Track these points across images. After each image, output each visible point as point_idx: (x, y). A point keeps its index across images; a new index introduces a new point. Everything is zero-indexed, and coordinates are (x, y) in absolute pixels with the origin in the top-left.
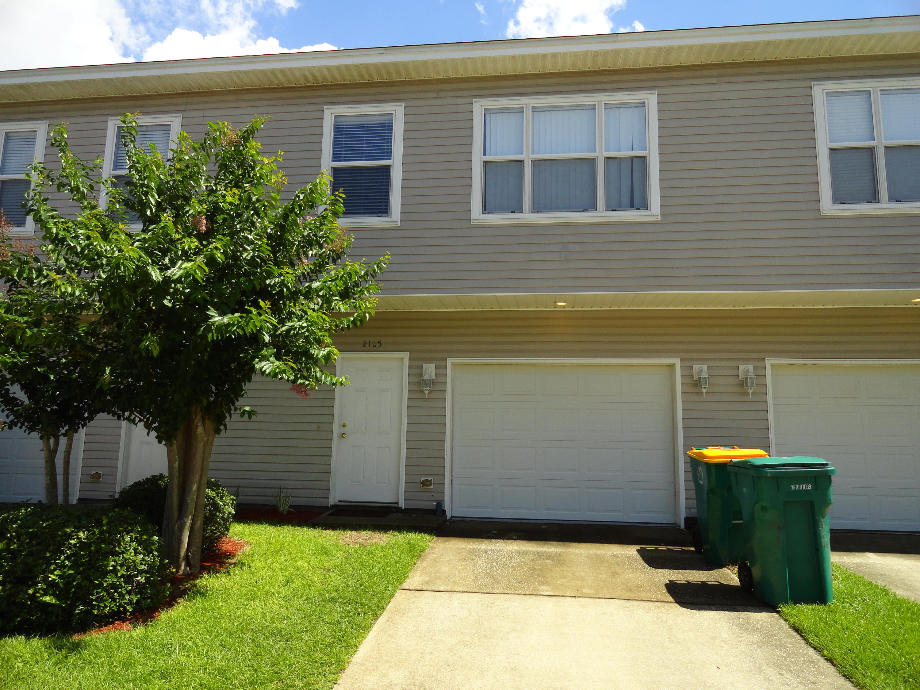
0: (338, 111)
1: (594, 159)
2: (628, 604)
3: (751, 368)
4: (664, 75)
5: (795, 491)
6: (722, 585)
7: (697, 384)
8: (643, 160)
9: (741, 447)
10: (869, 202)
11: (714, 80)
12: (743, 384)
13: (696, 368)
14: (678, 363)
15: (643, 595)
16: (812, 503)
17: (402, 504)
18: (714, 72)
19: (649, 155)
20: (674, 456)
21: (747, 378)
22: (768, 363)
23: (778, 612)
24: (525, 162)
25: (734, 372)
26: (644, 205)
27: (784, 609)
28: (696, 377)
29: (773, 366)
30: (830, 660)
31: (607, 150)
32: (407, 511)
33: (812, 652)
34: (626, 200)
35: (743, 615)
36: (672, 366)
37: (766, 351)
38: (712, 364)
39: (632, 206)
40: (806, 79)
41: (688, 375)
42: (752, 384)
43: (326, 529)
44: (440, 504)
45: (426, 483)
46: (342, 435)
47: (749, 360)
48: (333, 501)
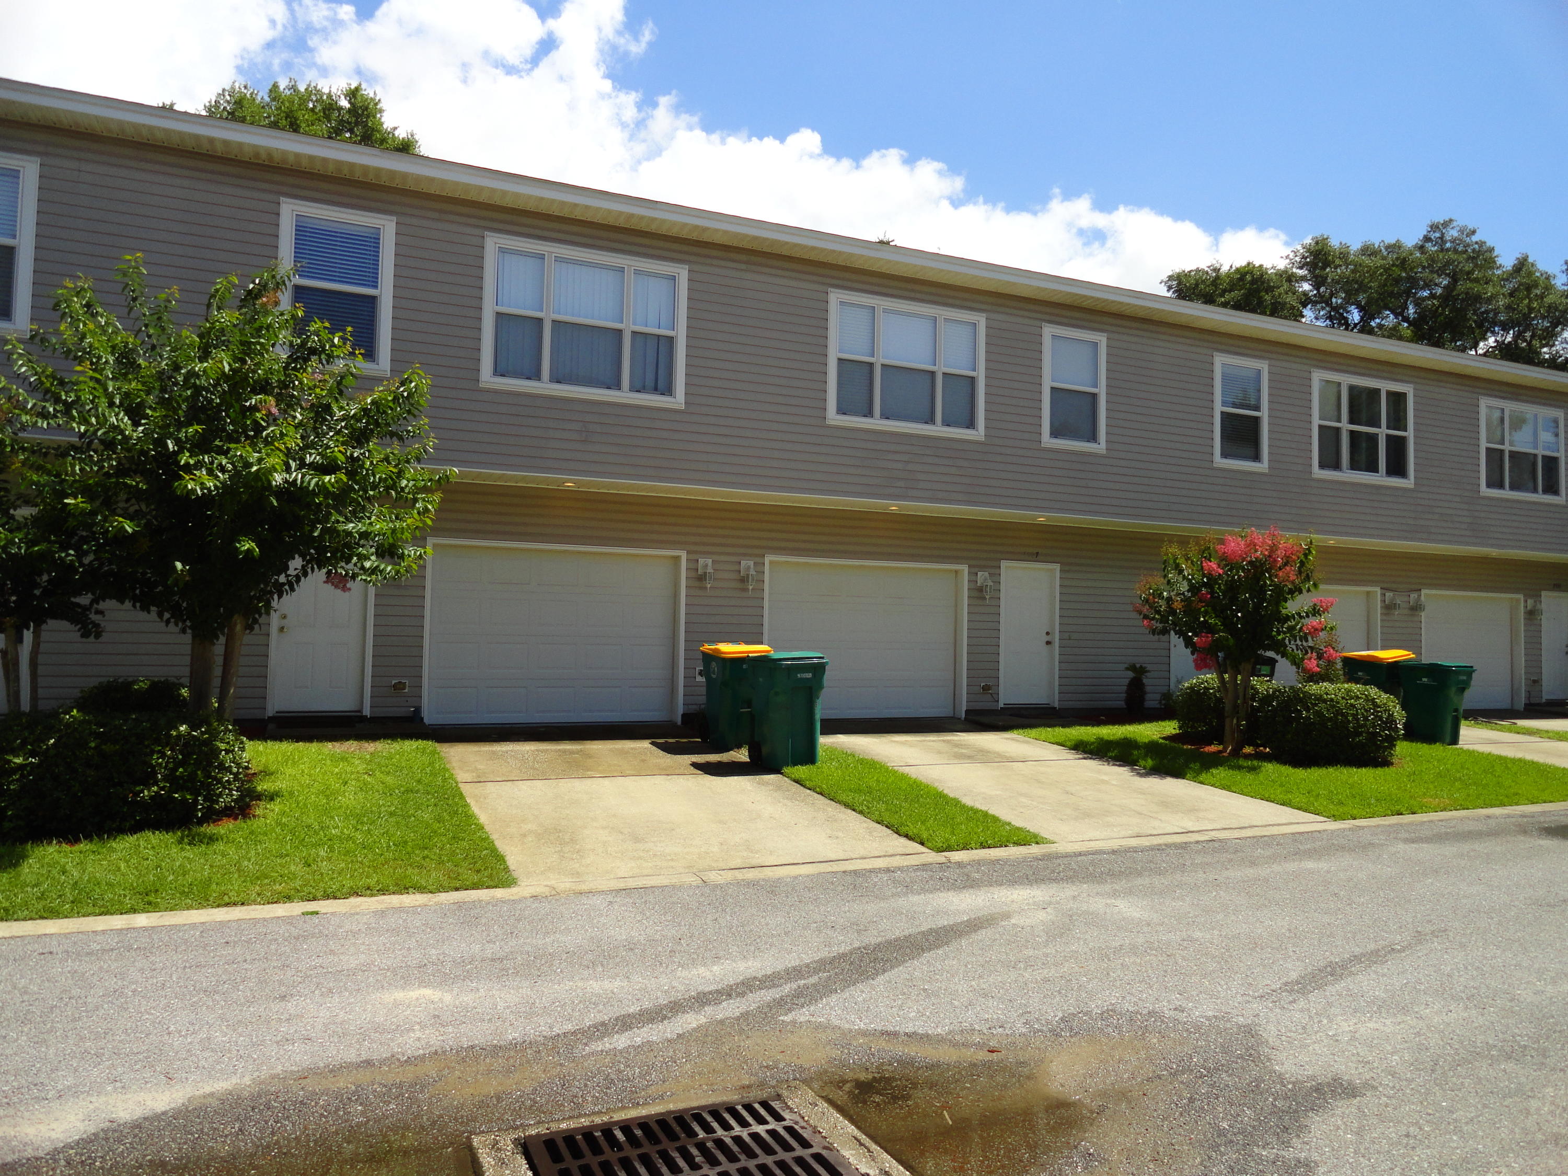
0: (303, 209)
1: (620, 331)
2: (669, 777)
3: (751, 563)
4: (695, 249)
5: (801, 679)
6: (734, 762)
7: (702, 578)
8: (671, 340)
9: (747, 643)
10: (865, 416)
11: (743, 266)
12: (744, 580)
13: (701, 561)
14: (684, 555)
15: (677, 772)
16: (810, 688)
17: (367, 712)
18: (743, 257)
19: (676, 337)
20: (673, 653)
21: (748, 575)
22: (768, 559)
23: (782, 774)
24: (545, 321)
25: (736, 567)
26: (668, 390)
27: (786, 770)
28: (700, 571)
29: (771, 562)
30: (821, 794)
31: (634, 324)
32: (373, 720)
33: (808, 791)
34: (650, 383)
35: (758, 777)
36: (677, 559)
37: (764, 547)
38: (716, 557)
39: (656, 390)
40: (823, 284)
41: (693, 569)
42: (753, 580)
43: (297, 742)
44: (418, 710)
45: (399, 687)
46: (282, 629)
47: (750, 555)
48: (270, 712)
